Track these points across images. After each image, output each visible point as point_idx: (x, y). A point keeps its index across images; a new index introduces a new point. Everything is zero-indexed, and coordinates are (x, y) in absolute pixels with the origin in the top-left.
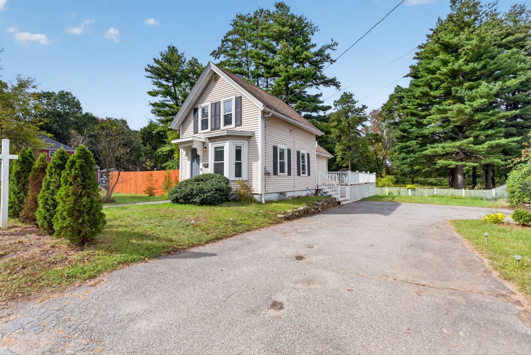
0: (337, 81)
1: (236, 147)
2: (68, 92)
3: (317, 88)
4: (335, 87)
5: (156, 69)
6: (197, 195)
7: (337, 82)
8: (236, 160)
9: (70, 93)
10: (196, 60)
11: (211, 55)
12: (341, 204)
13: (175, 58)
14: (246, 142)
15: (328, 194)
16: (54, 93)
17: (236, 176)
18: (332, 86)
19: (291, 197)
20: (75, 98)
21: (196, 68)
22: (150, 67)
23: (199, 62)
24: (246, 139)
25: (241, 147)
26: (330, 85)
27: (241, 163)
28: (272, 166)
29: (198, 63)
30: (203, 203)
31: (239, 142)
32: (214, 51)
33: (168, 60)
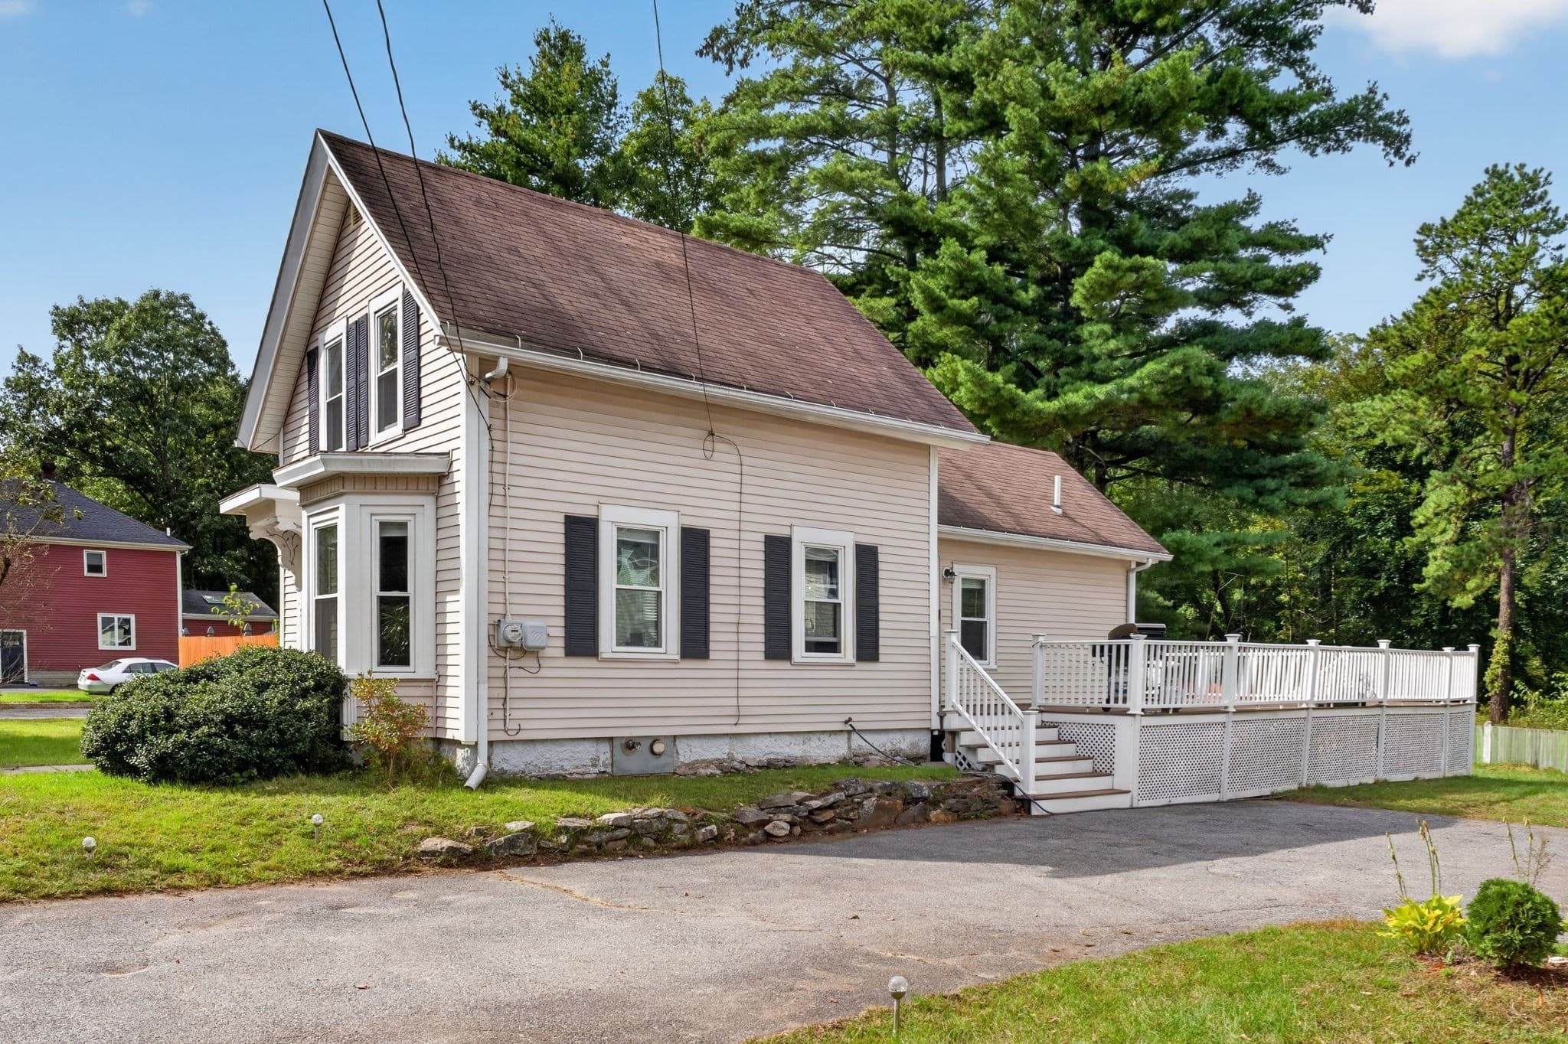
0: (1388, 107)
1: (383, 525)
2: (178, 293)
3: (1270, 165)
4: (1377, 148)
5: (488, 154)
6: (141, 737)
7: (1388, 117)
8: (383, 589)
9: (185, 298)
10: (675, 83)
11: (700, 53)
12: (1035, 811)
13: (570, 88)
14: (428, 501)
15: (983, 756)
16: (124, 305)
17: (385, 660)
18: (1358, 146)
19: (719, 763)
20: (202, 316)
21: (678, 125)
22: (463, 147)
23: (688, 94)
24: (423, 487)
25: (403, 526)
26: (1353, 135)
27: (406, 600)
28: (561, 612)
29: (686, 101)
30: (164, 771)
31: (394, 506)
32: (718, 33)
33: (536, 102)
